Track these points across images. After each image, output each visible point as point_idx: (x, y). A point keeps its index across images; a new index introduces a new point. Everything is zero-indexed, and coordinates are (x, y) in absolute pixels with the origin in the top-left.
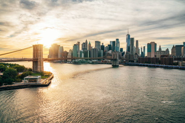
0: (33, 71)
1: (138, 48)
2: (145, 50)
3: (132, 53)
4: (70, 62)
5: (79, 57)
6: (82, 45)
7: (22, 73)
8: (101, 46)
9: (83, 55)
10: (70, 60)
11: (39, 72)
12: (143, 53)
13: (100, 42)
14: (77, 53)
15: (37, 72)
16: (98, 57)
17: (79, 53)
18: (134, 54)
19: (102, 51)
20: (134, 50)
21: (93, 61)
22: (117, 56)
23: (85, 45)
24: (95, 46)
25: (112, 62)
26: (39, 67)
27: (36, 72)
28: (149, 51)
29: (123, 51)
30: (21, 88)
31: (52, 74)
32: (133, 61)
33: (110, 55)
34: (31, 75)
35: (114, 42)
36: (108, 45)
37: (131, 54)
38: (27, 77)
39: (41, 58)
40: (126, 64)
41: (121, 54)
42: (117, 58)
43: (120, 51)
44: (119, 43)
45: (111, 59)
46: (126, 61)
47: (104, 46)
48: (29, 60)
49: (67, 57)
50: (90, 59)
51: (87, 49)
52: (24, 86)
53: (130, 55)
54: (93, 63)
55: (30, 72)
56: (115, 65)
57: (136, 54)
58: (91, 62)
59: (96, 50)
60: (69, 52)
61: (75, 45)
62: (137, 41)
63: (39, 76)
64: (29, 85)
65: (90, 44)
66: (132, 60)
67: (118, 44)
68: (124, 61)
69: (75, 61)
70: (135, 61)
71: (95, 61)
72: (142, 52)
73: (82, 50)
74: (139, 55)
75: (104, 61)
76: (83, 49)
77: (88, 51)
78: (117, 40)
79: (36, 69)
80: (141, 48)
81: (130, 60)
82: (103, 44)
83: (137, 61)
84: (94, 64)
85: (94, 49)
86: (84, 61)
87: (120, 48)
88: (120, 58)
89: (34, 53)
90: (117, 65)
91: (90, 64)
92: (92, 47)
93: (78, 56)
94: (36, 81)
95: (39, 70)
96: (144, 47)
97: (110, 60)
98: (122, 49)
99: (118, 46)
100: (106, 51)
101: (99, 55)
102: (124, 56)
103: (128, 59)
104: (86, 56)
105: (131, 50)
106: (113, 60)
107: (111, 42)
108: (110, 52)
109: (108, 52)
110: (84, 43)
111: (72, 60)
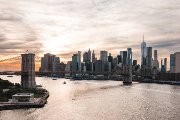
0: (22, 88)
1: (157, 60)
2: (166, 63)
3: (149, 66)
4: (68, 77)
5: (80, 70)
6: (84, 55)
7: (8, 90)
8: (108, 57)
9: (85, 67)
10: (69, 75)
11: (30, 89)
12: (164, 67)
13: (107, 52)
14: (78, 65)
15: (28, 89)
16: (105, 71)
17: (80, 66)
18: (152, 67)
19: (110, 63)
20: (152, 63)
21: (98, 76)
22: (130, 71)
23: (87, 55)
24: (101, 57)
25: (123, 78)
26: (30, 82)
27: (26, 88)
28: (173, 64)
29: (137, 64)
30: (8, 109)
31: (47, 91)
32: (151, 78)
33: (121, 69)
34: (19, 92)
35: (125, 53)
36: (118, 56)
37: (148, 68)
38: (16, 95)
39: (32, 71)
40: (141, 81)
41: (134, 68)
42: (130, 73)
43: (132, 65)
44: (131, 53)
45: (122, 75)
46: (141, 77)
47: (112, 57)
48: (17, 74)
49: (64, 71)
50: (94, 74)
51: (90, 60)
52: (11, 106)
53: (146, 69)
54: (98, 79)
55: (18, 88)
56: (126, 81)
57: (154, 68)
58: (95, 77)
59: (102, 62)
60: (67, 64)
61: (74, 55)
62: (156, 52)
63: (31, 95)
64: (19, 105)
65: (94, 55)
66: (149, 75)
67: (130, 55)
68: (139, 76)
69: (75, 76)
70: (153, 78)
71: (101, 76)
72: (162, 66)
73: (84, 62)
74: (158, 69)
75: (113, 76)
76: (84, 60)
77: (92, 63)
78: (129, 49)
79: (26, 85)
80: (162, 61)
81: (146, 75)
82: (110, 54)
83: (156, 78)
84: (100, 80)
85: (99, 61)
86: (87, 76)
87: (133, 61)
88: (133, 73)
89: (23, 65)
90: (130, 81)
91: (94, 79)
92: (96, 58)
93: (78, 69)
94: (27, 101)
95: (30, 86)
96: (166, 59)
97: (120, 76)
98: (135, 62)
99: (130, 58)
100: (115, 64)
101: (106, 69)
102: (139, 70)
103: (144, 75)
104: (88, 69)
105: (147, 63)
106: (124, 75)
107: (121, 52)
108: (120, 65)
109: (118, 65)
110: (86, 53)
111: (71, 74)
